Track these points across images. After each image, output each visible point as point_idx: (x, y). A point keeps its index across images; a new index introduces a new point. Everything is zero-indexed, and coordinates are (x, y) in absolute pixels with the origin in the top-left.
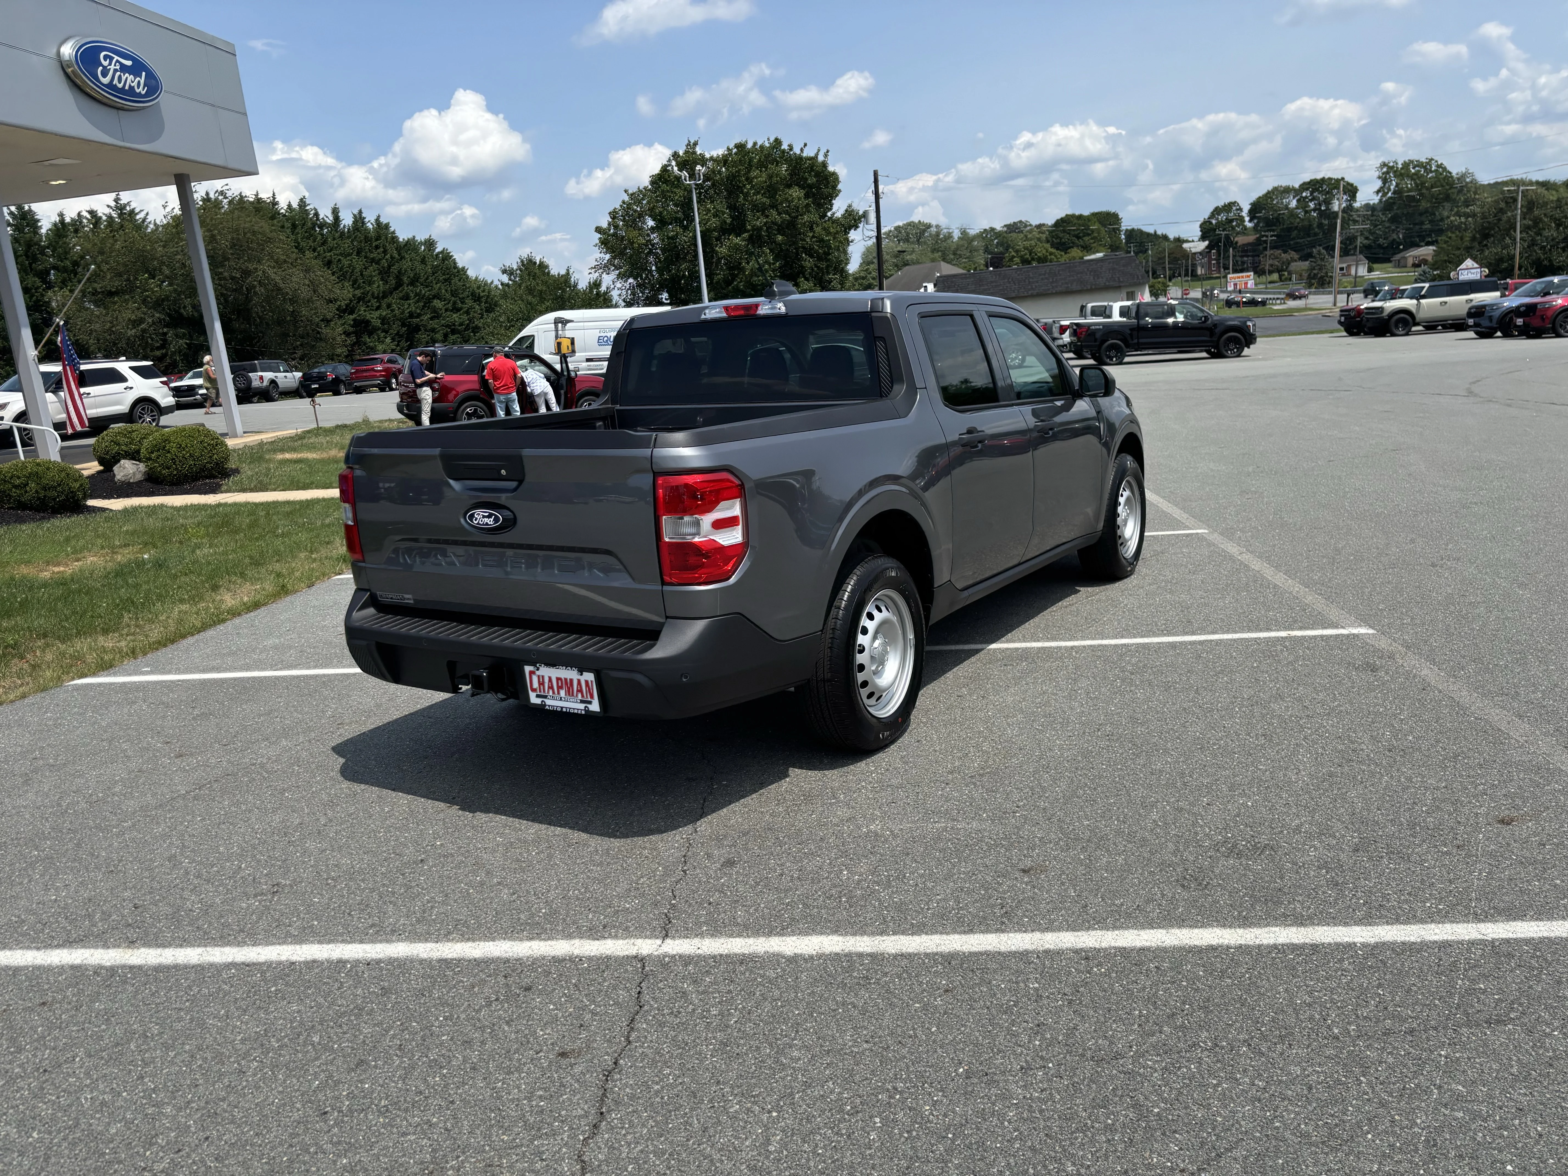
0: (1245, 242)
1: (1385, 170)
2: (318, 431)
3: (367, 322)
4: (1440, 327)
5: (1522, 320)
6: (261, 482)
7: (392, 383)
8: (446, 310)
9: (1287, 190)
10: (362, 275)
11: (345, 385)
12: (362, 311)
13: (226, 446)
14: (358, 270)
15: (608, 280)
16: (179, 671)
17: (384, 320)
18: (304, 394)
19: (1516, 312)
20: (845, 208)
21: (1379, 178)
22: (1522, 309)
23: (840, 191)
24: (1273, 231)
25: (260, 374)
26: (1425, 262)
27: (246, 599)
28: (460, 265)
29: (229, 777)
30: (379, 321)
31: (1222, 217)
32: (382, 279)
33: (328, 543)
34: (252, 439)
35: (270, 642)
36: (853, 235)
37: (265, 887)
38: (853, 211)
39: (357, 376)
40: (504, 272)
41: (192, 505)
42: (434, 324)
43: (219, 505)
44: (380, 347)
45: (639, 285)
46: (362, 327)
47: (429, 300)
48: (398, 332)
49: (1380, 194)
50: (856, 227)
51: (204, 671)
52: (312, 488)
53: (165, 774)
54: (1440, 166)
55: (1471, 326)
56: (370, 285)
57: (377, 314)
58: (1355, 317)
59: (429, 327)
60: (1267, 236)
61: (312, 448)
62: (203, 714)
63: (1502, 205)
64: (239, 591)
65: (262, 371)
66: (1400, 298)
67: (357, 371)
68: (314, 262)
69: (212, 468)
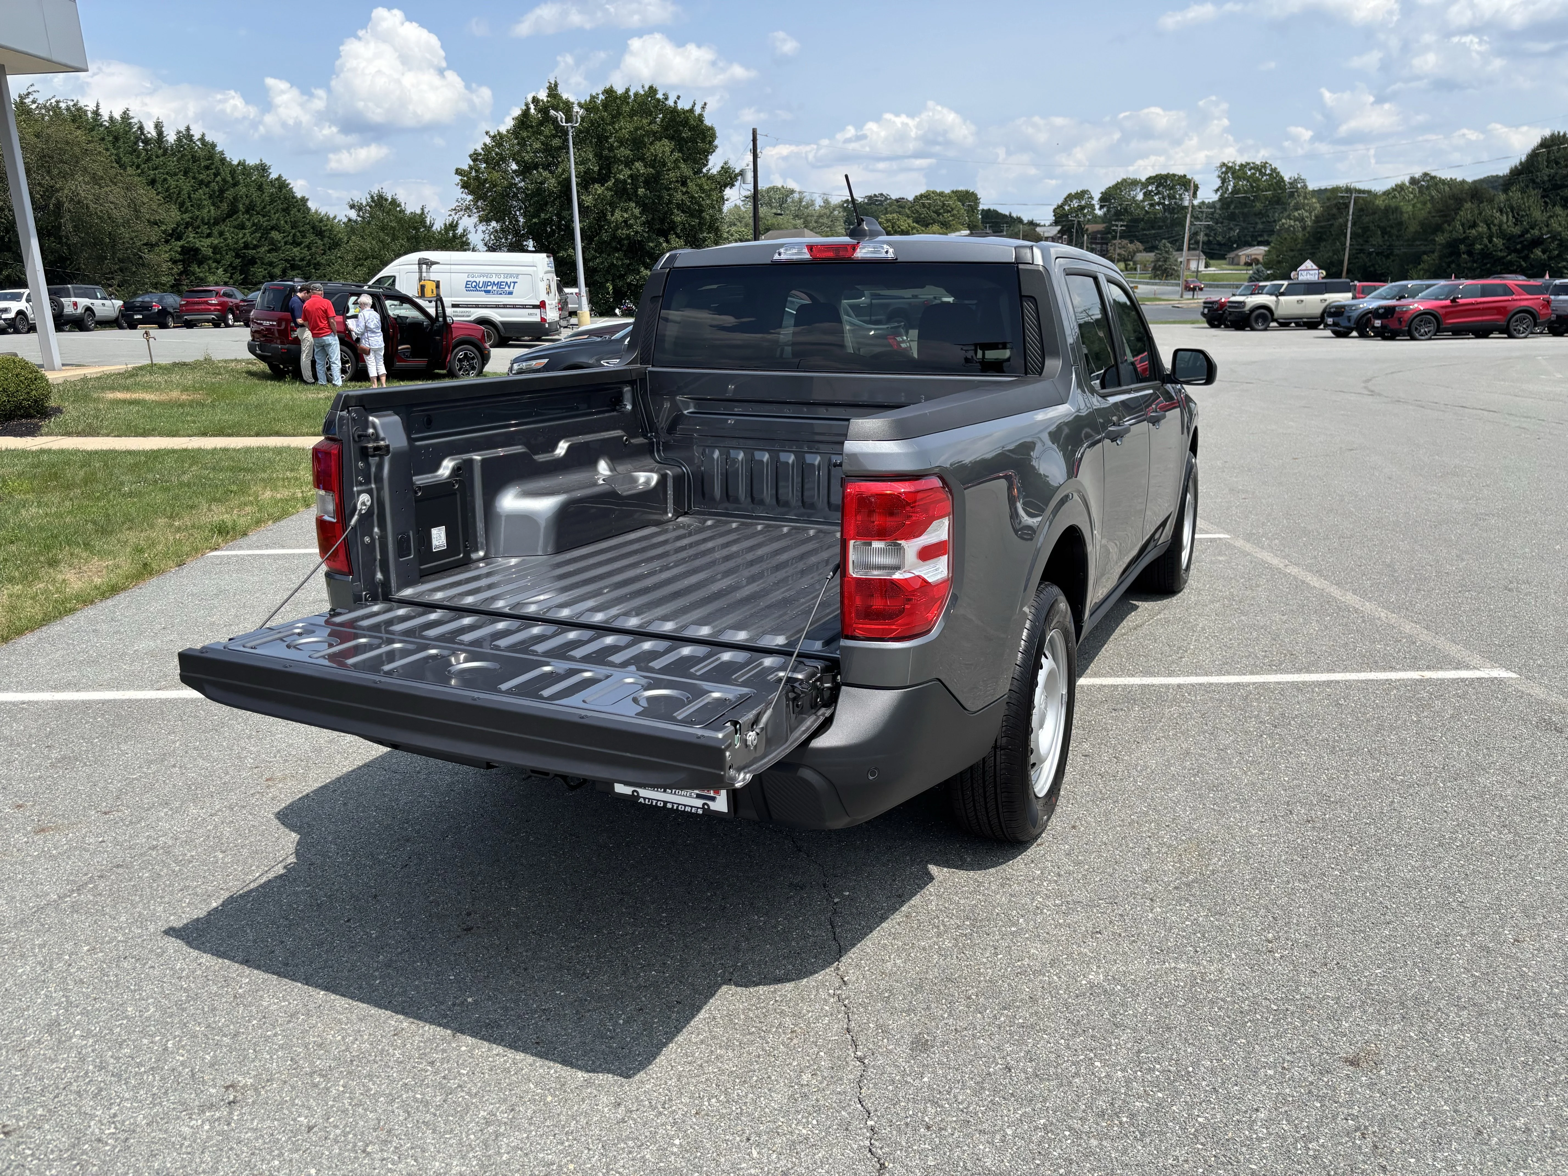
0: (1095, 229)
1: (1224, 169)
2: (152, 368)
3: (197, 250)
4: (1293, 325)
5: (1379, 322)
6: (90, 425)
7: (228, 319)
8: (286, 243)
9: (1135, 183)
10: (189, 197)
11: (173, 318)
12: (191, 237)
13: (47, 381)
14: (185, 192)
15: (468, 223)
16: (20, 687)
17: (215, 249)
18: (125, 325)
19: (1375, 313)
20: (722, 164)
21: (1219, 177)
22: (1381, 311)
23: (716, 147)
24: (1122, 220)
25: (73, 299)
26: (1257, 262)
27: (97, 581)
28: (299, 195)
29: (120, 871)
30: (211, 250)
31: (1075, 204)
32: (214, 204)
33: (192, 507)
34: (74, 374)
35: (143, 645)
36: (728, 192)
37: (213, 1091)
38: (729, 168)
39: (188, 308)
40: (352, 207)
41: (7, 449)
42: (272, 257)
43: (42, 451)
44: (211, 278)
45: (502, 230)
46: (190, 255)
47: (267, 231)
48: (231, 263)
49: (1219, 193)
50: (732, 185)
51: (55, 688)
52: (153, 436)
53: (23, 863)
54: (1274, 170)
55: (1330, 325)
56: (199, 210)
57: (208, 241)
58: (1217, 310)
59: (266, 260)
60: (1117, 226)
61: (147, 387)
62: (64, 758)
63: (1335, 211)
64: (85, 568)
65: (76, 297)
66: (1258, 293)
67: (188, 303)
68: (136, 179)
69: (30, 406)
